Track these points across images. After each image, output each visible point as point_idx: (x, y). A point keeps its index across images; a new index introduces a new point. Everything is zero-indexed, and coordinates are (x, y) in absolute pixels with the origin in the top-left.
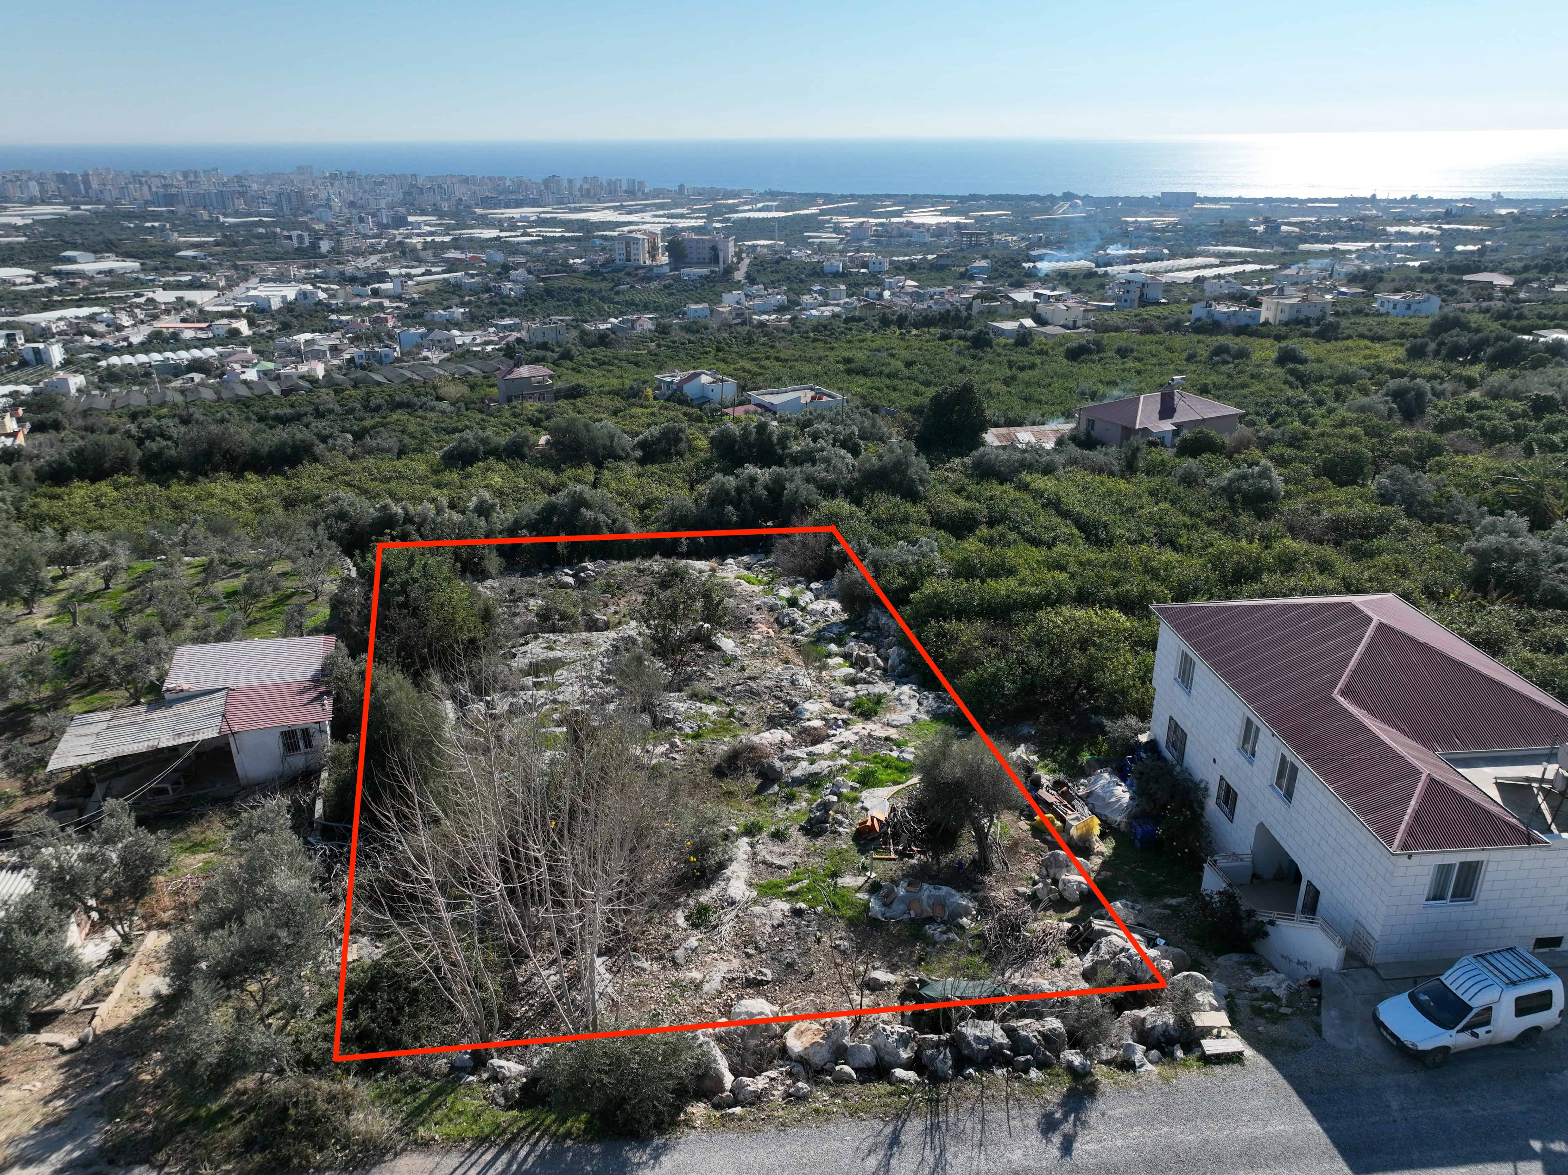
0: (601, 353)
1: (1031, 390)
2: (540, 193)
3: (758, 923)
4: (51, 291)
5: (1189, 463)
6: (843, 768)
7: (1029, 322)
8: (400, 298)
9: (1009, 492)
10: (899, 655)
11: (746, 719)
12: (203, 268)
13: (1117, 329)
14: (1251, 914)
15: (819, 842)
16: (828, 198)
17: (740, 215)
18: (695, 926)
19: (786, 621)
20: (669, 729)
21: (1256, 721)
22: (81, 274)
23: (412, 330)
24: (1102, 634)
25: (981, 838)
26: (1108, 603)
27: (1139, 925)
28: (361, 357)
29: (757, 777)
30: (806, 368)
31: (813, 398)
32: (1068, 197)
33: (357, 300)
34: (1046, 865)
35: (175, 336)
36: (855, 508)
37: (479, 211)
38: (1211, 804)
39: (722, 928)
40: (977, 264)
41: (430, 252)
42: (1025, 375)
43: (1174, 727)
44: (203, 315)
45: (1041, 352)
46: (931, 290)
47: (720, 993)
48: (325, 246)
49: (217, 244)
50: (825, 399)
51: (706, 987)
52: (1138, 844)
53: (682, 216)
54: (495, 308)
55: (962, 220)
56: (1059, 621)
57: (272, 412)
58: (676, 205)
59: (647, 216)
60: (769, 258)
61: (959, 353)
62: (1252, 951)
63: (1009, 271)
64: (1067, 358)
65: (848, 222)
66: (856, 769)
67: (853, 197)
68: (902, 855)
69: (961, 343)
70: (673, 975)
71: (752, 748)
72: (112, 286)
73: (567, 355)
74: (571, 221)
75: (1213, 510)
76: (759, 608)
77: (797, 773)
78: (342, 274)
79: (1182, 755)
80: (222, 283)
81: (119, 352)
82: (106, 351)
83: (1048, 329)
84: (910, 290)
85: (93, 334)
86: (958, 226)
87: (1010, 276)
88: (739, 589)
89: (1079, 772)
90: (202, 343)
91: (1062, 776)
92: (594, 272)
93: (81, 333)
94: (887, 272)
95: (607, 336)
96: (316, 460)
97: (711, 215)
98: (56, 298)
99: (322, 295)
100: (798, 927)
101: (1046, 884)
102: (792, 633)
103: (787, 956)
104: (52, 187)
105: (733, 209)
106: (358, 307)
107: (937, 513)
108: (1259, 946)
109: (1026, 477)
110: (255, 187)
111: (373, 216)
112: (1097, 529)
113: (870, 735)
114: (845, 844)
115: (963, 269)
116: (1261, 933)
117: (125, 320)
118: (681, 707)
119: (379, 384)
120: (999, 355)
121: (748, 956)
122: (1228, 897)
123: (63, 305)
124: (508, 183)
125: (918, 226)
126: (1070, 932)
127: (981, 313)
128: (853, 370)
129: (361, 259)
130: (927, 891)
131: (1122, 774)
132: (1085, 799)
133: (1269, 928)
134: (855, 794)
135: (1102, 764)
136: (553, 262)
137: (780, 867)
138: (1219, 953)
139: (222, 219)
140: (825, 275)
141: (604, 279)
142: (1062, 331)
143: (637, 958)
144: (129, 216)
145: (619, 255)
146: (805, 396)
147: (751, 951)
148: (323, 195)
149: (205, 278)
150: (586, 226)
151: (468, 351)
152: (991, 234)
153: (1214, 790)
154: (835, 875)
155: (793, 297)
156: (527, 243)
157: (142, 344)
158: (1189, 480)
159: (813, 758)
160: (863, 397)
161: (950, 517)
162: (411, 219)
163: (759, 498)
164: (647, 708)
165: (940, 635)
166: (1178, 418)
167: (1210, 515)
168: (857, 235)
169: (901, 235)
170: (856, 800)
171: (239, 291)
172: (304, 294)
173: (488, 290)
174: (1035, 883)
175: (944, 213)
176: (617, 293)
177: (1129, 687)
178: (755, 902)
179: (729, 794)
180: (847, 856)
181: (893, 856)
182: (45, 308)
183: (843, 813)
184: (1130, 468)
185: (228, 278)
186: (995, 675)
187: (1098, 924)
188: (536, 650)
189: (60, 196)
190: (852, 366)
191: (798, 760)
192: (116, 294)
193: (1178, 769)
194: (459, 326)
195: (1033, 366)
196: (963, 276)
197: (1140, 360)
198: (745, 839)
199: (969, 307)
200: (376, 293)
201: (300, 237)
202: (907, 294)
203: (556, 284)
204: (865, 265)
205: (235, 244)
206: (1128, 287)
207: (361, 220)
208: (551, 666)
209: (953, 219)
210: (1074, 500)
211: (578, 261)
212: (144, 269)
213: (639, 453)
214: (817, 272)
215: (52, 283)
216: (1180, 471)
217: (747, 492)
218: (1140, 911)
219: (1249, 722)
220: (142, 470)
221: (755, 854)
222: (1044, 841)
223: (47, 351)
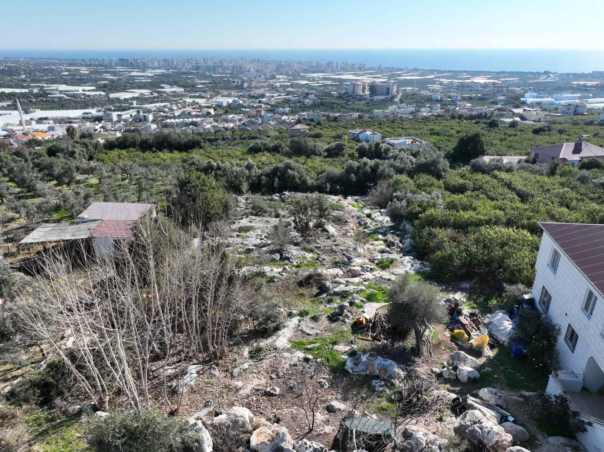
0: (334, 124)
1: (512, 144)
2: (325, 68)
3: (283, 362)
4: (155, 97)
5: (585, 172)
6: (362, 290)
7: (518, 119)
8: (268, 104)
9: (488, 178)
10: (410, 243)
11: (324, 262)
12: (204, 91)
13: (560, 123)
14: (576, 414)
15: (334, 325)
16: (439, 72)
17: (402, 78)
18: (251, 357)
19: (363, 223)
20: (287, 262)
21: (596, 293)
22: (165, 92)
23: (268, 115)
24: (514, 241)
25: (419, 336)
26: (523, 227)
27: (498, 405)
28: (247, 122)
29: (318, 289)
30: (413, 132)
31: (412, 142)
32: (546, 73)
33: (252, 104)
34: (453, 358)
35: (189, 113)
36: (409, 179)
37: (302, 74)
38: (561, 338)
39: (264, 361)
40: (500, 98)
41: (282, 88)
42: (511, 138)
43: (545, 293)
44: (201, 107)
45: (521, 130)
46: (477, 108)
47: (248, 396)
48: (246, 85)
49: (210, 83)
50: (417, 143)
51: (241, 392)
52: (512, 355)
53: (379, 78)
54: (301, 109)
55: (496, 81)
56: (492, 232)
57: (208, 138)
58: (377, 74)
59: (365, 78)
60: (410, 93)
61: (482, 129)
62: (575, 438)
63: (514, 101)
64: (533, 133)
65: (445, 81)
66: (368, 292)
67: (450, 72)
68: (374, 338)
69: (484, 125)
70: (228, 381)
71: (320, 275)
72: (174, 96)
73: (319, 124)
74: (335, 79)
75: (594, 193)
76: (353, 217)
77: (336, 290)
78: (250, 95)
79: (547, 308)
80: (209, 96)
81: (170, 118)
82: (167, 117)
83: (526, 122)
84: (468, 107)
85: (164, 112)
86: (494, 84)
87: (514, 103)
88: (347, 208)
89: (487, 310)
90: (197, 116)
91: (477, 311)
92: (340, 97)
93: (160, 111)
94: (459, 100)
95: (337, 118)
96: (201, 148)
97: (390, 77)
98: (156, 100)
99: (241, 102)
100: (304, 368)
101: (448, 369)
102: (364, 229)
103: (292, 383)
104: (162, 63)
105: (399, 75)
106: (253, 107)
107: (448, 184)
108: (581, 436)
109: (496, 172)
110: (226, 64)
111: (264, 75)
112: (528, 197)
113: (381, 277)
114: (347, 328)
115: (493, 100)
116: (582, 428)
117: (175, 107)
118: (295, 252)
119: (249, 130)
120: (501, 130)
121: (271, 378)
122: (562, 400)
123: (157, 102)
124: (314, 64)
125: (476, 83)
126: (454, 400)
127: (497, 115)
128: (433, 133)
129: (257, 90)
130: (380, 360)
131: (511, 314)
132: (486, 325)
133: (588, 427)
134: (362, 304)
135: (501, 308)
136: (326, 93)
137: (308, 335)
138: (550, 434)
139: (213, 75)
140: (433, 101)
141: (344, 99)
142: (532, 123)
143: (214, 369)
144: (184, 73)
145: (350, 91)
146: (409, 141)
147: (274, 376)
148: (248, 67)
149: (203, 94)
150: (341, 81)
151: (285, 122)
152: (509, 87)
153: (564, 331)
154: (335, 343)
155: (418, 109)
156: (318, 86)
157: (179, 116)
158: (583, 180)
159: (347, 284)
160: (435, 144)
161: (454, 186)
162: (277, 76)
163: (367, 172)
164: (280, 251)
165: (430, 234)
166: (582, 154)
167: (591, 195)
168: (450, 86)
169: (468, 87)
170: (361, 307)
171: (214, 100)
172: (235, 101)
173: (300, 102)
174: (444, 367)
175: (489, 78)
176: (348, 105)
177: (524, 269)
178: (288, 350)
179: (302, 295)
180: (345, 334)
181: (369, 338)
182: (151, 103)
183: (351, 312)
184: (552, 173)
185: (211, 95)
186: (451, 255)
187: (471, 400)
188: (244, 222)
189: (164, 66)
190: (433, 132)
191: (340, 283)
192: (174, 99)
193: (544, 316)
194: (286, 114)
195: (516, 135)
196: (492, 103)
197: (569, 135)
198: (298, 318)
199: (493, 113)
200: (260, 102)
201: (238, 82)
202: (466, 109)
203: (325, 101)
204: (450, 97)
205: (216, 84)
206: (569, 107)
207: (260, 76)
208: (247, 229)
209: (492, 81)
210: (519, 184)
211: (335, 93)
212: (185, 92)
213: (326, 154)
214: (429, 100)
215: (156, 95)
216: (578, 176)
217: (362, 169)
218: (500, 397)
219: (591, 294)
220: (140, 147)
221: (299, 326)
222: (457, 344)
223: (148, 116)
